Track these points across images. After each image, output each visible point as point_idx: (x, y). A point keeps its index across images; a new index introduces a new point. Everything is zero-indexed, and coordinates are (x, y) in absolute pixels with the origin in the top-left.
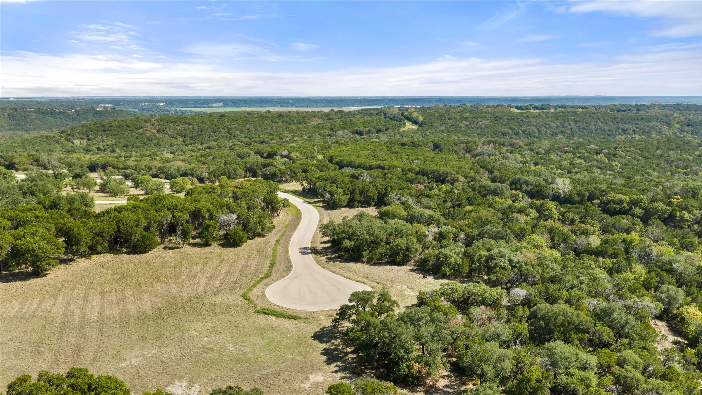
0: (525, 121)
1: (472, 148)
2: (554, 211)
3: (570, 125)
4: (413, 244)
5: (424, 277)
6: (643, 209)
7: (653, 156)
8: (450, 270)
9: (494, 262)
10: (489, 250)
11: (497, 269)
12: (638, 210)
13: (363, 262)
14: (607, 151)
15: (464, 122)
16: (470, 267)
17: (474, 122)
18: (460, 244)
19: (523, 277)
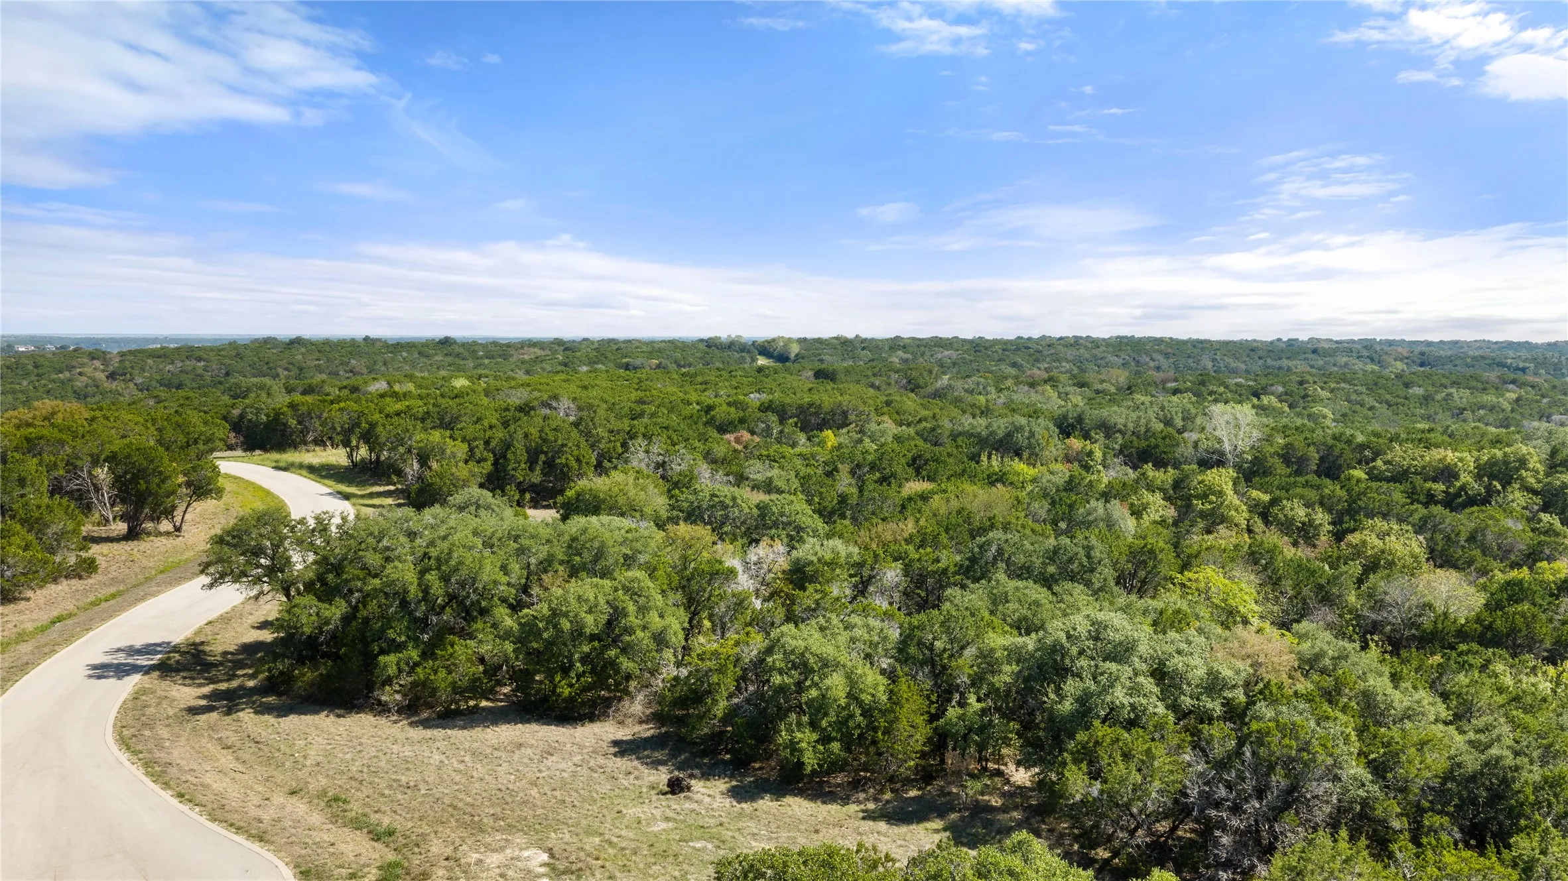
0: (1045, 353)
1: (921, 382)
2: (1231, 497)
3: (1152, 359)
4: (642, 610)
5: (675, 787)
6: (1535, 492)
7: (1406, 398)
8: (825, 740)
9: (1071, 686)
10: (1024, 626)
11: (1101, 731)
12: (1517, 494)
13: (382, 709)
14: (1280, 389)
15: (900, 353)
16: (933, 718)
17: (923, 354)
18: (881, 603)
19: (1278, 780)
